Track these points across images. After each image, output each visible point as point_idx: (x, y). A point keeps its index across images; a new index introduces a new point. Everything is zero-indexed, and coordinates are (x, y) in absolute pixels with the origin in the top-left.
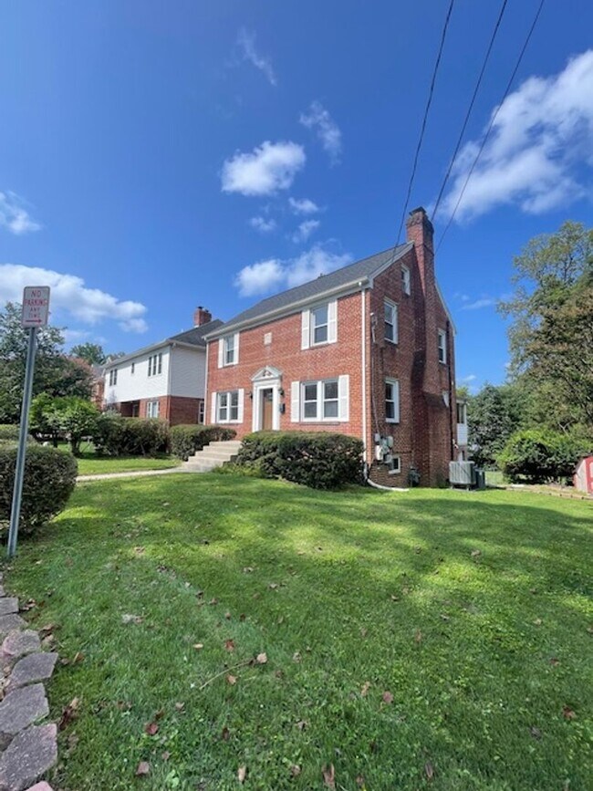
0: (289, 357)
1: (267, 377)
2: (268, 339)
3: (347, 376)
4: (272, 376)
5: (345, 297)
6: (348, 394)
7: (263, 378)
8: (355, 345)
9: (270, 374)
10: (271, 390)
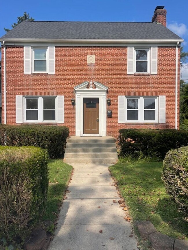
0: (115, 77)
1: (91, 89)
2: (91, 59)
3: (165, 96)
4: (97, 89)
5: (162, 47)
6: (165, 107)
7: (86, 89)
8: (169, 78)
9: (95, 86)
10: (97, 100)
